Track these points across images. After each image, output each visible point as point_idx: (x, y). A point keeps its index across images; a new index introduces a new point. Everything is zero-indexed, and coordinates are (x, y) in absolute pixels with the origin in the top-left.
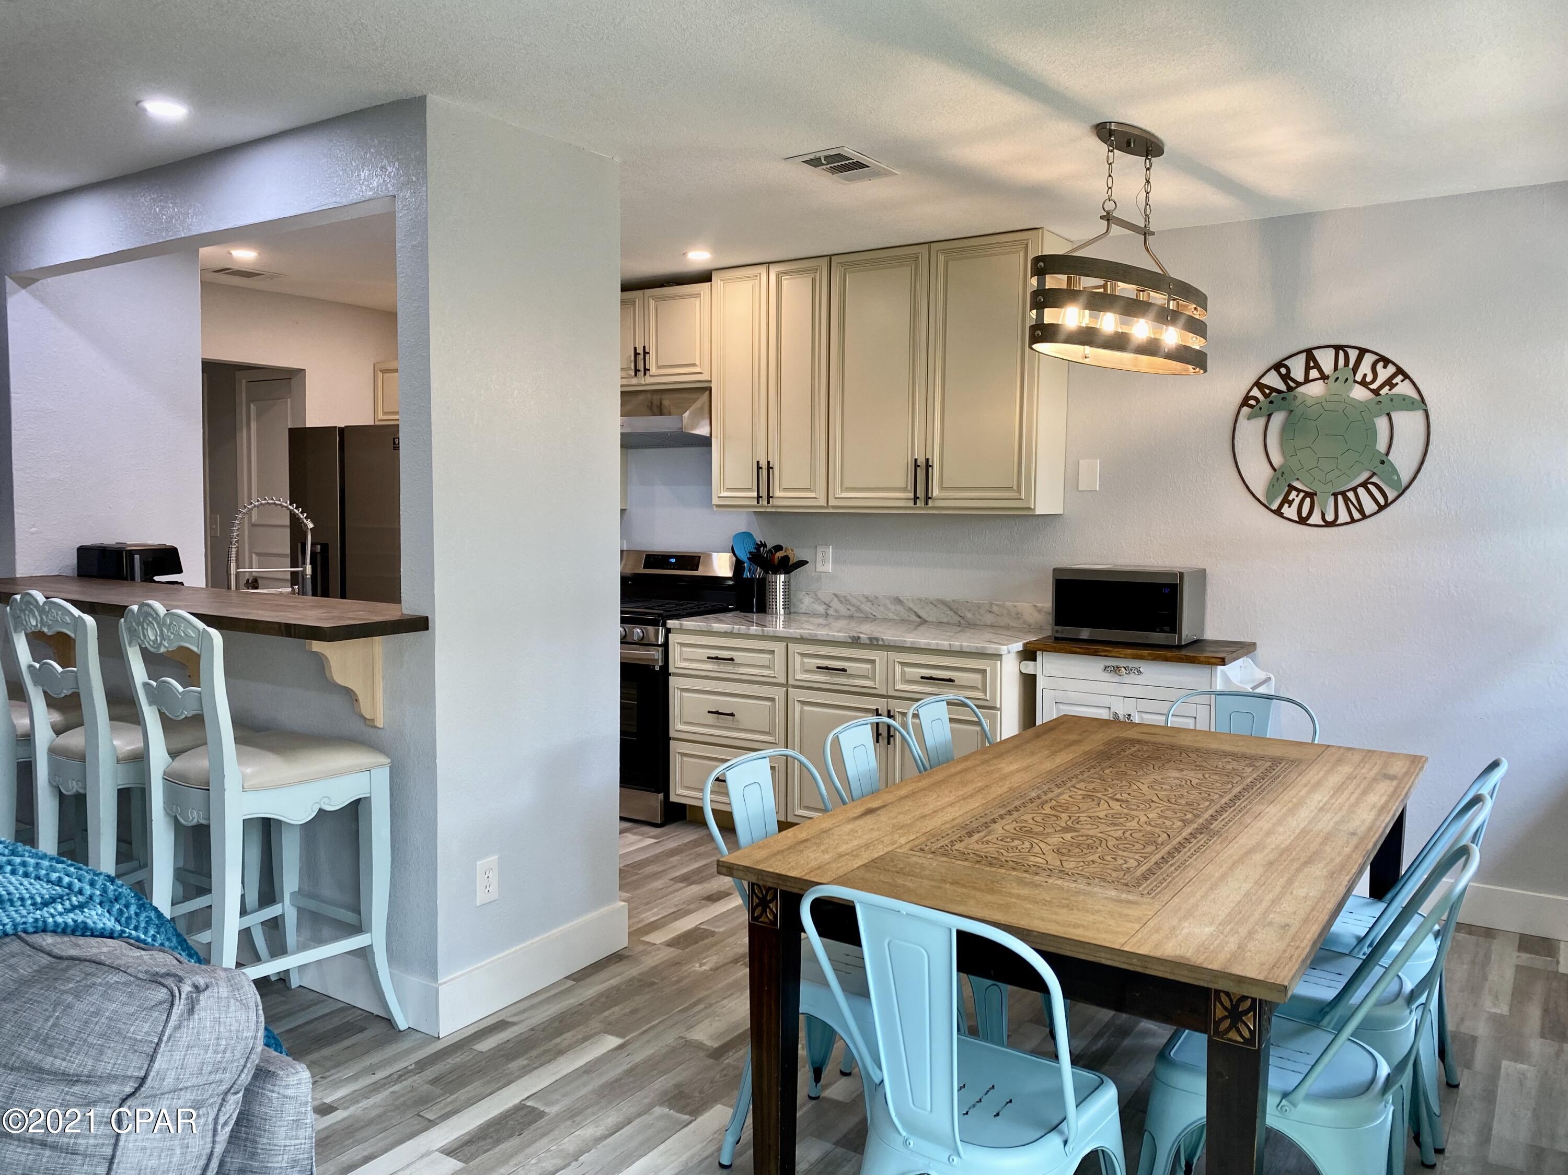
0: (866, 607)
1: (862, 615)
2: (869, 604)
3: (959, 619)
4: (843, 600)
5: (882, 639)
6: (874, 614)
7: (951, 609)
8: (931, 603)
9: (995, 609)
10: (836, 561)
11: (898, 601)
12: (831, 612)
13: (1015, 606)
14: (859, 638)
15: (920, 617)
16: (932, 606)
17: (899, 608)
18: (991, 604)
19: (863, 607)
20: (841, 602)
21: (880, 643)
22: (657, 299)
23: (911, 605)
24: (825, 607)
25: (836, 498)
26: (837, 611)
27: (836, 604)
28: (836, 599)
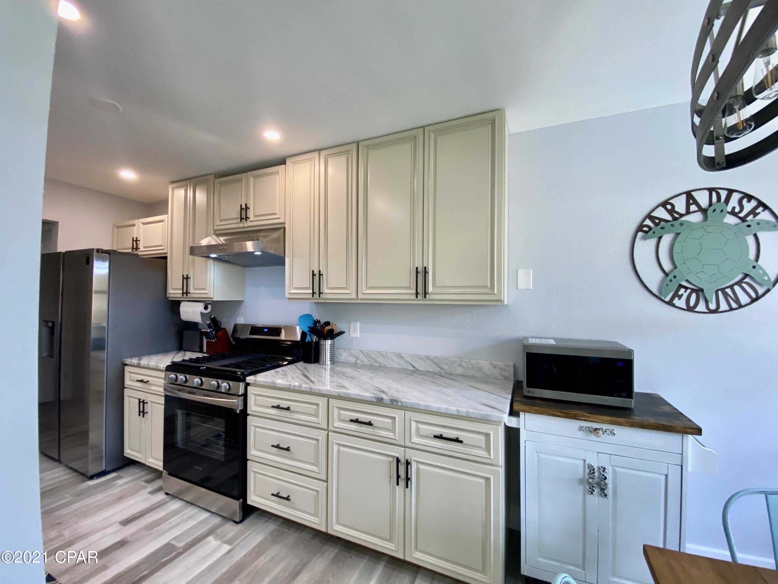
0: (381, 360)
1: (377, 364)
2: (382, 358)
3: (439, 369)
4: (367, 355)
5: (401, 402)
6: (385, 364)
7: (434, 363)
8: (422, 359)
9: (464, 364)
10: (361, 331)
11: (400, 356)
12: (359, 362)
13: (478, 363)
14: (382, 399)
15: (414, 367)
16: (422, 361)
17: (401, 361)
18: (461, 361)
19: (378, 359)
20: (365, 356)
21: (399, 404)
22: (255, 177)
23: (408, 359)
24: (355, 359)
25: (363, 294)
26: (362, 361)
27: (362, 357)
28: (361, 354)
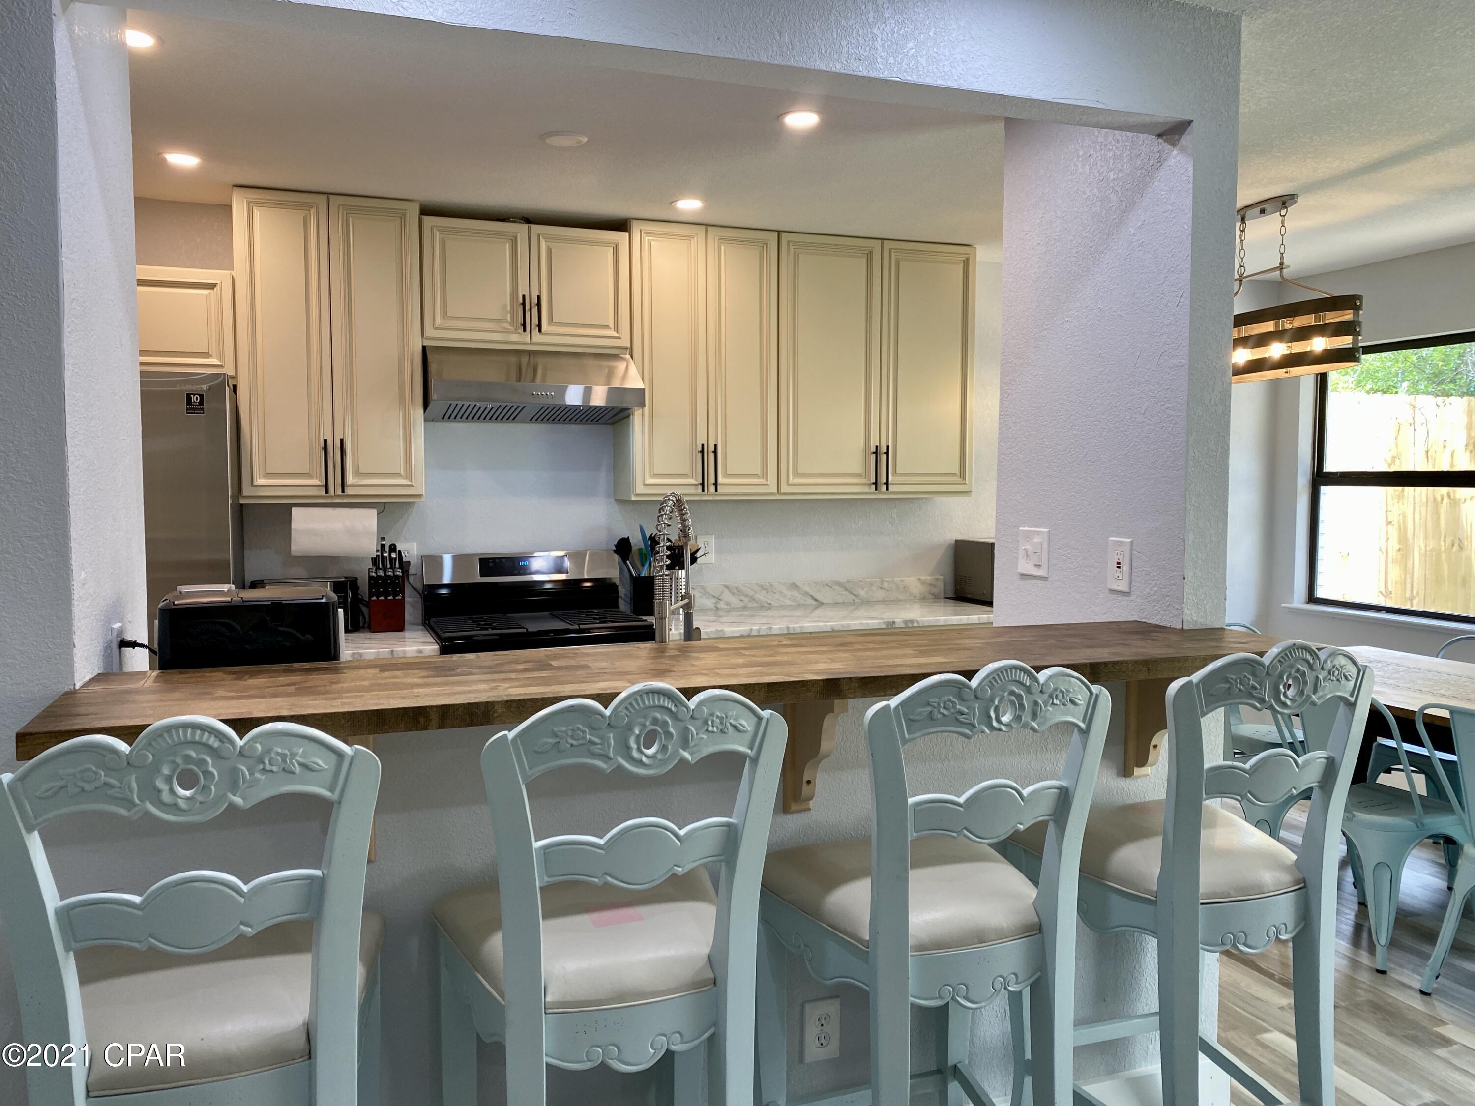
0: (761, 596)
1: (755, 605)
2: (764, 592)
3: (853, 597)
4: (737, 591)
5: (917, 621)
6: (769, 601)
7: (846, 589)
8: (827, 585)
9: (886, 585)
10: (719, 551)
11: (794, 586)
12: (722, 605)
13: (903, 581)
15: (816, 600)
16: (828, 589)
17: (796, 593)
18: (882, 581)
19: (757, 596)
20: (733, 594)
23: (807, 589)
24: (714, 600)
26: (728, 604)
27: (727, 596)
28: (726, 590)
